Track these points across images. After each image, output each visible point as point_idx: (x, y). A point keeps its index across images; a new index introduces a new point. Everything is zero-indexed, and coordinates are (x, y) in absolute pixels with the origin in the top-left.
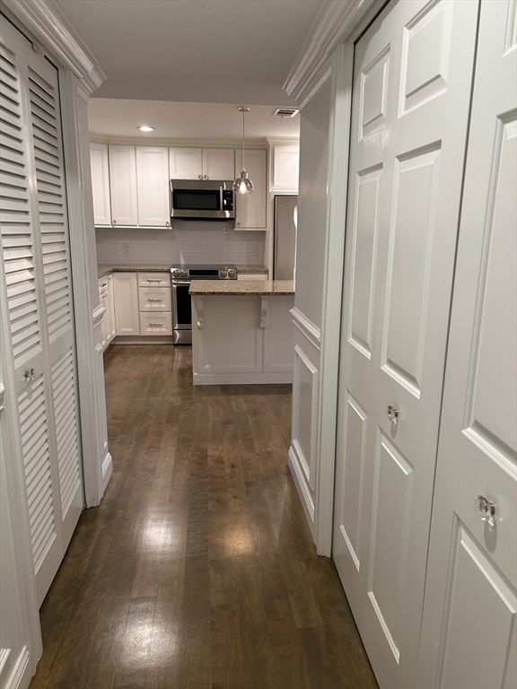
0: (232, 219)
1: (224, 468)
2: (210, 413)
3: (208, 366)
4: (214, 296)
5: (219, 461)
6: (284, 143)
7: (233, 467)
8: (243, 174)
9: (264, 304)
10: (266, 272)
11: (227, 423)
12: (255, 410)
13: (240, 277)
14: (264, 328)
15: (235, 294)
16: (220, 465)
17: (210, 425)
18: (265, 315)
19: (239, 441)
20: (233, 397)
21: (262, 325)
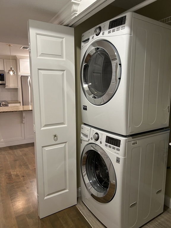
0: (4, 84)
1: (20, 178)
2: (7, 158)
3: (2, 140)
4: (4, 113)
5: (17, 176)
6: (23, 58)
7: (23, 177)
8: (11, 68)
9: (24, 114)
10: (20, 103)
11: (15, 160)
12: (25, 154)
13: (9, 105)
14: (24, 123)
15: (13, 112)
16: (18, 177)
17: (9, 162)
18: (24, 118)
19: (23, 166)
20: (15, 151)
21: (23, 122)
